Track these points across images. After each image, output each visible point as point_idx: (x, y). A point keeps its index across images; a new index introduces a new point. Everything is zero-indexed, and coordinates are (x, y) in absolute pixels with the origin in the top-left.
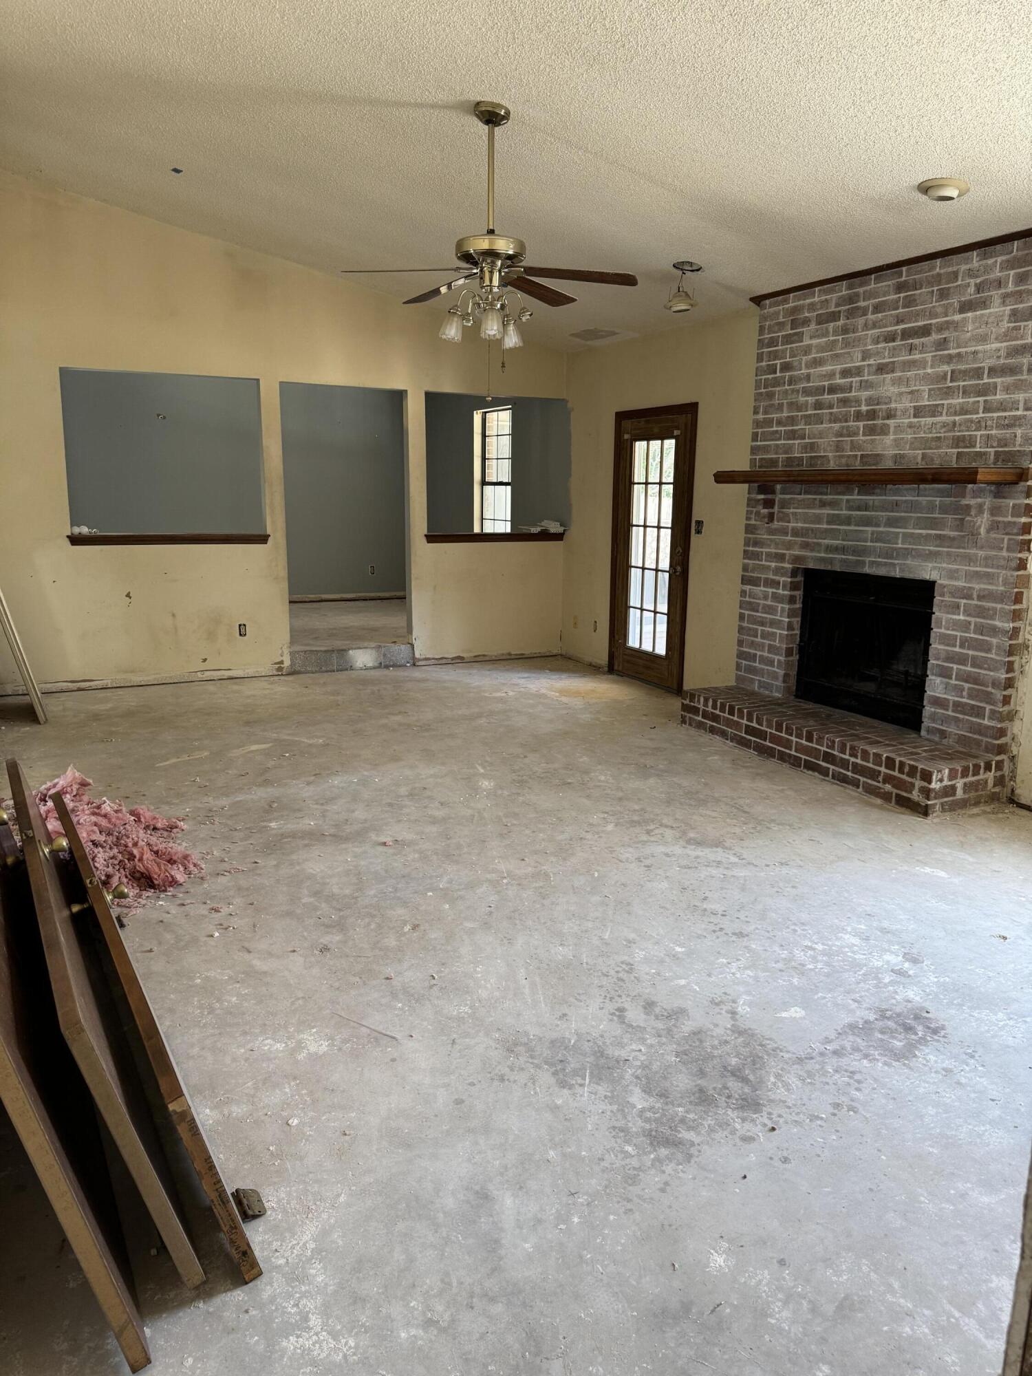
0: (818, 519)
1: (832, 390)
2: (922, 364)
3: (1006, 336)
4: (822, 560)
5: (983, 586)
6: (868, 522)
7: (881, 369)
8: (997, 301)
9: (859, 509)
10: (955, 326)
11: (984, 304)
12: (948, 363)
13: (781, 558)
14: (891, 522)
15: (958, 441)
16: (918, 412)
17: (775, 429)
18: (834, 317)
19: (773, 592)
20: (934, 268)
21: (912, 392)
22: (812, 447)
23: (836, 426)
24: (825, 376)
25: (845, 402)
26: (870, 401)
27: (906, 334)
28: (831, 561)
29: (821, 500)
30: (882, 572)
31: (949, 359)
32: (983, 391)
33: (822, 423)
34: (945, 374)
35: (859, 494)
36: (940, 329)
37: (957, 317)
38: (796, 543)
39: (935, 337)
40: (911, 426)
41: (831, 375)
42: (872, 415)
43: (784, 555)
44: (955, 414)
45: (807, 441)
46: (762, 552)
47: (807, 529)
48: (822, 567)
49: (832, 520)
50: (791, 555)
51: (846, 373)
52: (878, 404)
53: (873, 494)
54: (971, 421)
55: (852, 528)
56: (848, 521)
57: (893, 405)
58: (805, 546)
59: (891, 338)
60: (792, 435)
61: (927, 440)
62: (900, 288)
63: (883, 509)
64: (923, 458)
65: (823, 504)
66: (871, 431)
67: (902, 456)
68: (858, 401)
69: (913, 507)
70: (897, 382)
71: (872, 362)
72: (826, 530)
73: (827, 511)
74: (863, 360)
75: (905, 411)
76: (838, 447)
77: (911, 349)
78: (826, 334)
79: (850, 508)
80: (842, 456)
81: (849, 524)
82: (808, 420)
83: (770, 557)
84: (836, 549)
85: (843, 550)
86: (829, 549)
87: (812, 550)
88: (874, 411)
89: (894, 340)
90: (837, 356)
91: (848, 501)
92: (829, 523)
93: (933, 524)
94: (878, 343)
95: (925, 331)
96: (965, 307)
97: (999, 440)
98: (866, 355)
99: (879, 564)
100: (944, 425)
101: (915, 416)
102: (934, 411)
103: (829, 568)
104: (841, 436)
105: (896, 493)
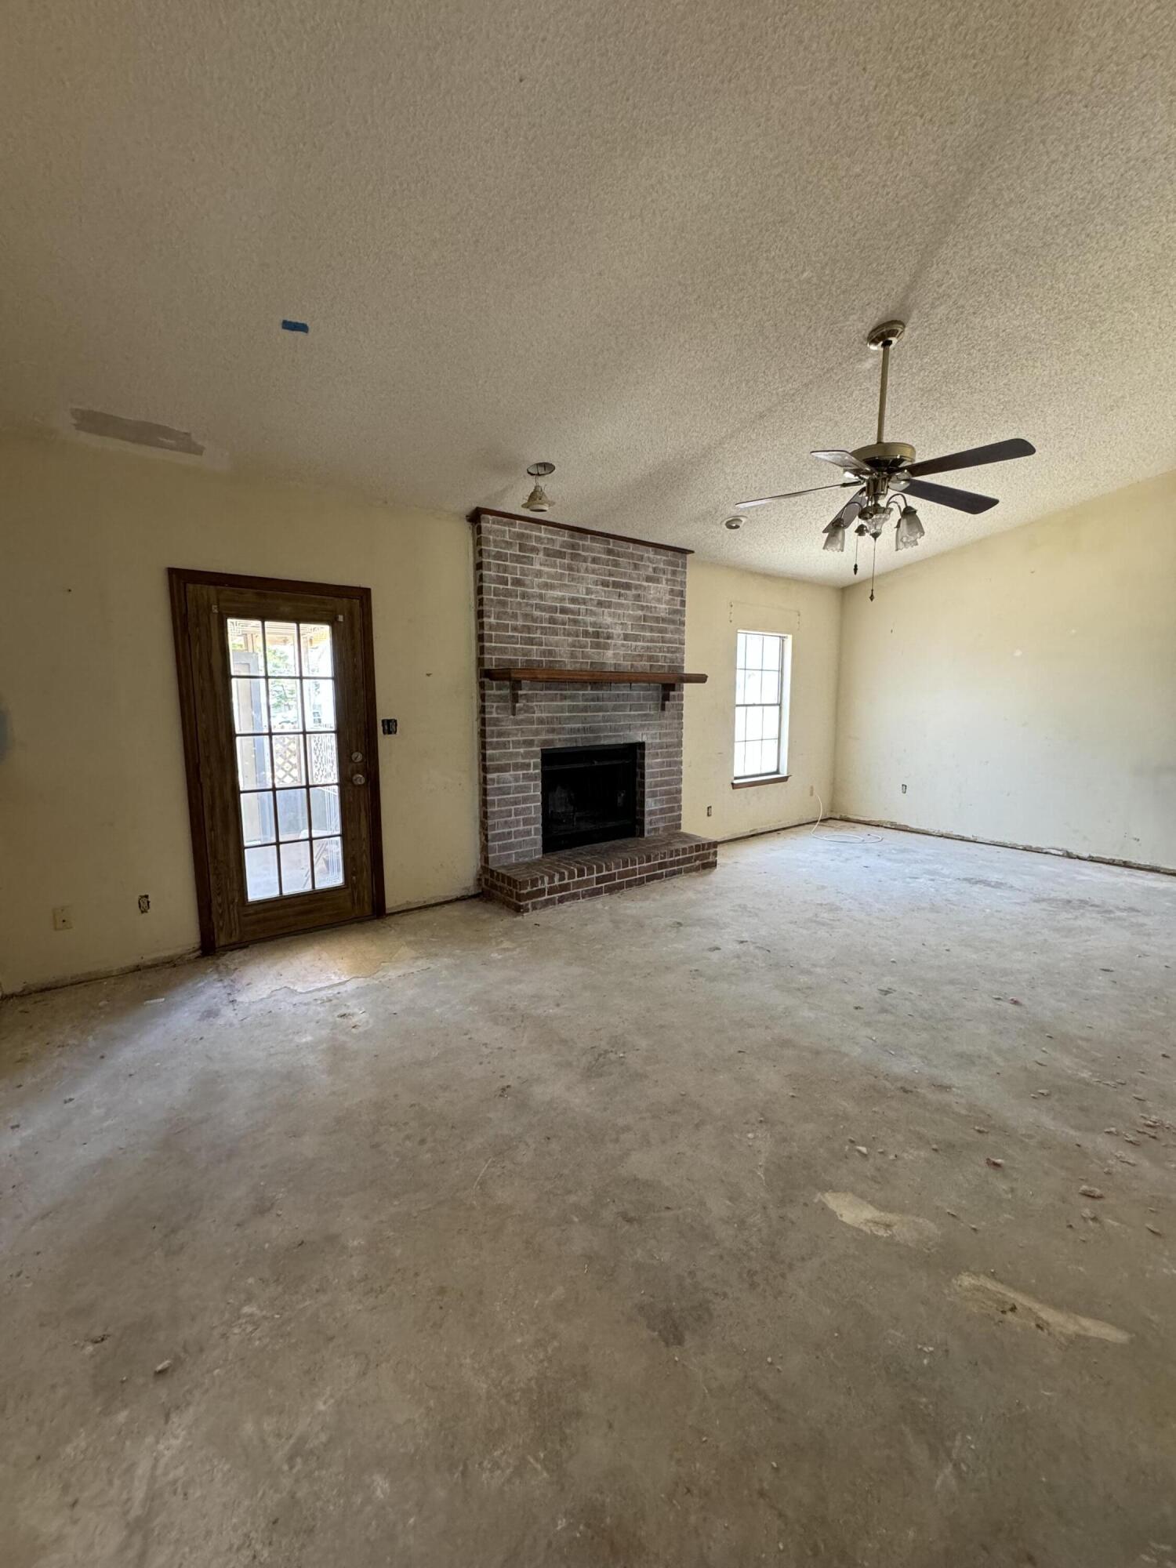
0: (562, 709)
1: (564, 611)
2: (627, 607)
3: (668, 603)
4: (570, 740)
5: (669, 740)
6: (600, 709)
7: (600, 604)
8: (664, 582)
9: (593, 700)
10: (645, 588)
11: (657, 581)
12: (642, 610)
13: (530, 743)
14: (615, 709)
15: (650, 658)
16: (626, 637)
17: (510, 634)
18: (561, 555)
19: (523, 774)
20: (629, 548)
21: (622, 624)
22: (550, 653)
23: (570, 639)
24: (556, 598)
25: (575, 622)
26: (594, 624)
27: (616, 585)
28: (576, 740)
29: (561, 695)
30: (613, 741)
31: (642, 608)
32: (661, 631)
33: (557, 635)
34: (641, 617)
35: (592, 689)
36: (637, 587)
37: (645, 584)
38: (542, 729)
39: (634, 592)
40: (623, 645)
41: (562, 599)
42: (597, 635)
43: (532, 741)
44: (648, 641)
45: (544, 647)
46: (509, 742)
47: (553, 718)
48: (569, 745)
49: (572, 709)
50: (539, 740)
51: (573, 600)
52: (600, 628)
53: (602, 690)
54: (656, 647)
55: (589, 714)
56: (585, 709)
57: (610, 630)
58: (553, 731)
59: (605, 584)
60: (531, 641)
61: (634, 656)
62: (610, 552)
63: (609, 699)
64: (632, 666)
65: (564, 698)
66: (597, 646)
67: (619, 665)
68: (585, 624)
69: (627, 697)
70: (613, 615)
71: (593, 597)
72: (569, 718)
73: (567, 703)
74: (587, 594)
75: (619, 636)
76: (573, 655)
77: (620, 595)
78: (554, 566)
79: (586, 700)
80: (578, 662)
81: (587, 712)
82: (544, 630)
83: (517, 744)
84: (578, 731)
85: (584, 730)
86: (572, 731)
87: (560, 733)
88: (598, 632)
89: (608, 587)
90: (565, 585)
91: (583, 695)
92: (570, 711)
93: (641, 707)
94: (597, 585)
95: (628, 586)
96: (649, 579)
97: (671, 659)
98: (589, 592)
99: (610, 737)
100: (643, 648)
101: (625, 640)
102: (636, 638)
103: (574, 745)
104: (574, 646)
105: (618, 689)
